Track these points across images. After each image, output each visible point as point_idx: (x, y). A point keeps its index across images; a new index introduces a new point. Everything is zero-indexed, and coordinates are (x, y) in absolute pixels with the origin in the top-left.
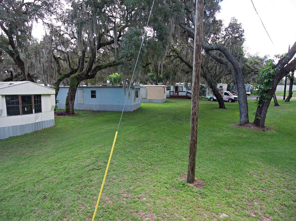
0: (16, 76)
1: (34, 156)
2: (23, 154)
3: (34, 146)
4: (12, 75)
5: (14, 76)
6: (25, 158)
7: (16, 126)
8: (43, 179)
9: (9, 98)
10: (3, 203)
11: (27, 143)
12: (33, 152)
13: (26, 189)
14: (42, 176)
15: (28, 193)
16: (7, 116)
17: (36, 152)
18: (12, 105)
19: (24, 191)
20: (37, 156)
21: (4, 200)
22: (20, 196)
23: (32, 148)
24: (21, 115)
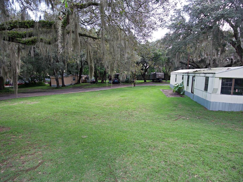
0: (235, 63)
1: (235, 131)
2: (226, 126)
3: (237, 123)
4: (232, 62)
5: (233, 62)
6: (226, 130)
7: (226, 103)
8: (236, 153)
9: (225, 81)
10: (203, 152)
11: (232, 119)
12: (234, 128)
13: (220, 152)
14: (237, 150)
15: (221, 156)
16: (221, 94)
17: (237, 129)
18: (226, 86)
19: (219, 153)
20: (237, 132)
21: (203, 151)
22: (214, 155)
23: (234, 124)
24: (232, 95)
